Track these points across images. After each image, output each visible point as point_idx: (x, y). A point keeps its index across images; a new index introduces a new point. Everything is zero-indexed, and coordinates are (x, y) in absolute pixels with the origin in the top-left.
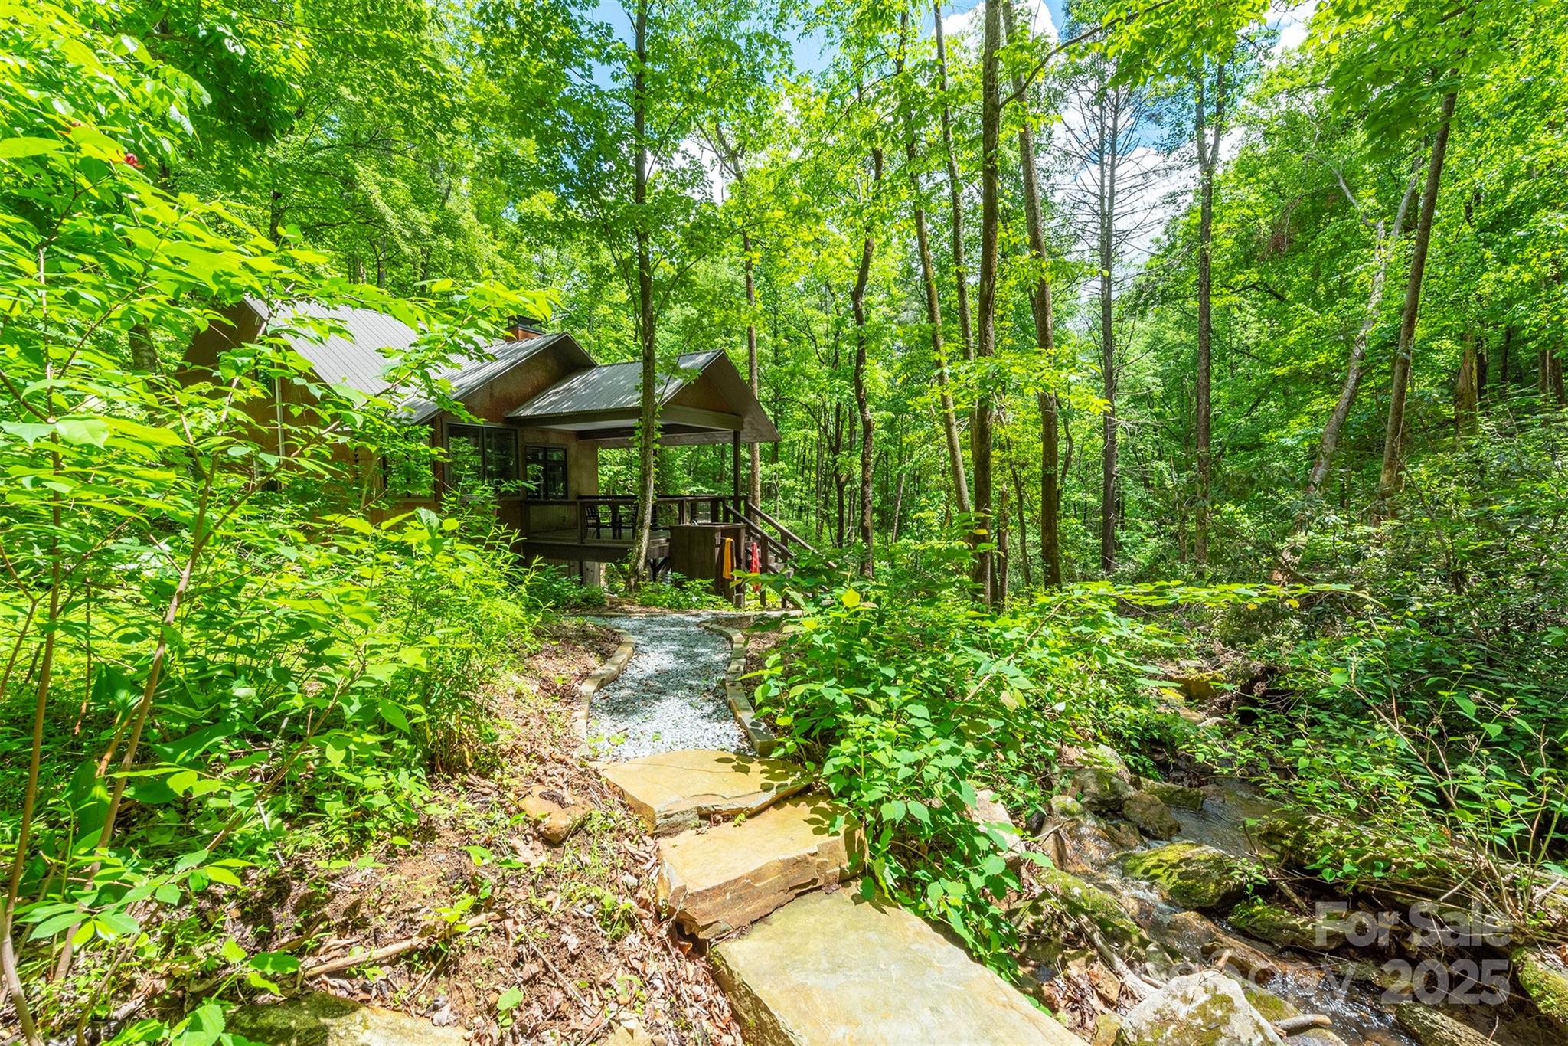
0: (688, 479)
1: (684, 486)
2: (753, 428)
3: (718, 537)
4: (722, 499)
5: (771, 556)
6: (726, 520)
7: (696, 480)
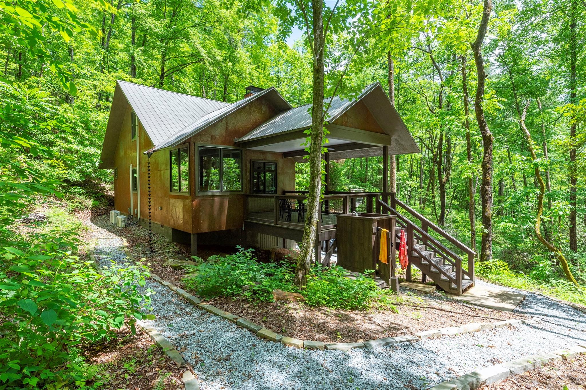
0: (348, 181)
1: (345, 185)
2: (398, 144)
3: (375, 227)
4: (375, 195)
5: (415, 240)
6: (378, 211)
7: (352, 181)
